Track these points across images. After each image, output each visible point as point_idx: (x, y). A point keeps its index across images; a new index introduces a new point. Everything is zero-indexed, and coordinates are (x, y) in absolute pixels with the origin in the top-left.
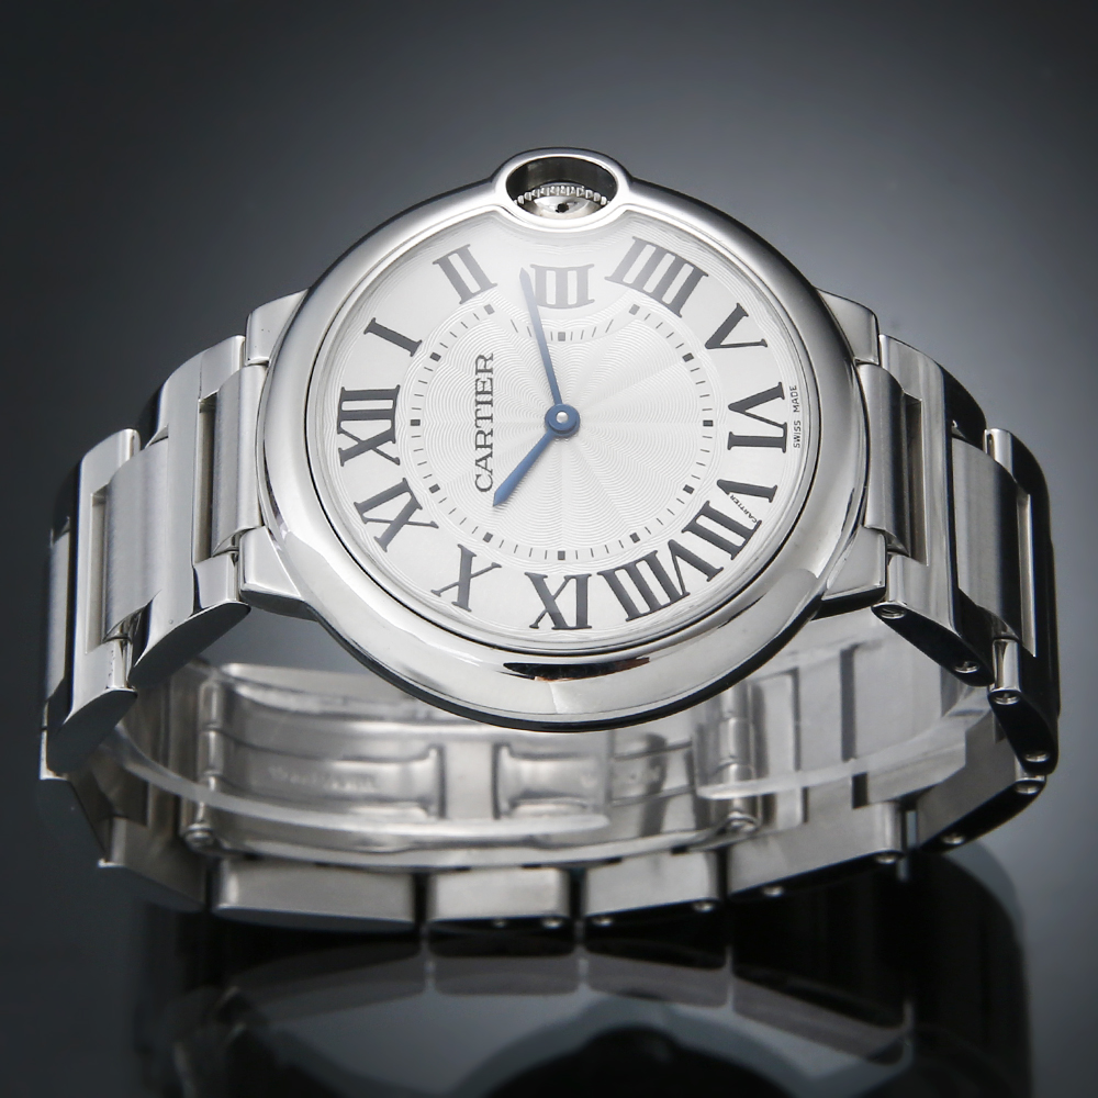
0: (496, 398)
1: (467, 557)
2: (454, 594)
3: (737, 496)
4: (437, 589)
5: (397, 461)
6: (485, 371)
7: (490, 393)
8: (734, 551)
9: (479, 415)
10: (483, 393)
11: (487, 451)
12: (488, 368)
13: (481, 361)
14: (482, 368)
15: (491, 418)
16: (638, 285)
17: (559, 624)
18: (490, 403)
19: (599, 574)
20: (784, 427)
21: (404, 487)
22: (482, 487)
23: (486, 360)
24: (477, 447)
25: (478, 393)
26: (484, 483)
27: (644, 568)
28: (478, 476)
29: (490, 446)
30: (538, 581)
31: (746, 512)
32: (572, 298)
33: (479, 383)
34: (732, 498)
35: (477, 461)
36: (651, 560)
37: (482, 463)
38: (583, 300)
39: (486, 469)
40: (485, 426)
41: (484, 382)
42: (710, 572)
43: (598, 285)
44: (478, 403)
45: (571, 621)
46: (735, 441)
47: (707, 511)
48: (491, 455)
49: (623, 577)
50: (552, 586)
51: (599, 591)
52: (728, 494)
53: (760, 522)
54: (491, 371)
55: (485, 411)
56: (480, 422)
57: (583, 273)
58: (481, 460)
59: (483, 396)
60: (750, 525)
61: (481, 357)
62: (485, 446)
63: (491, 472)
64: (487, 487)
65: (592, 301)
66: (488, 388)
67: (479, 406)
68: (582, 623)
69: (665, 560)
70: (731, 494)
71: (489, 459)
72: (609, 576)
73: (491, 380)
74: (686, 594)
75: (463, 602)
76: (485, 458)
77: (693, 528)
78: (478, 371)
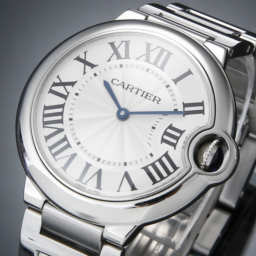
0: (143, 98)
1: (92, 66)
2: (82, 57)
3: (69, 158)
4: (87, 53)
5: (137, 59)
6: (154, 99)
7: (145, 97)
8: (51, 148)
9: (139, 91)
10: (147, 95)
11: (125, 87)
12: (155, 101)
13: (159, 100)
14: (156, 99)
15: (136, 93)
16: (160, 160)
17: (55, 84)
18: (142, 96)
19: (65, 103)
20: (85, 184)
21: (127, 57)
22: (114, 80)
23: (158, 101)
24: (129, 85)
25: (148, 93)
26: (115, 82)
27: (59, 118)
28: (118, 81)
29: (126, 89)
30: (72, 84)
31: (62, 158)
32: (166, 137)
33: (151, 95)
34: (69, 156)
35: (123, 83)
36: (61, 121)
37: (122, 84)
38: (163, 140)
39: (120, 84)
40: (135, 91)
41: (150, 97)
42: (47, 138)
43: (166, 148)
44: (144, 92)
45: (54, 88)
46: (88, 166)
47: (69, 146)
48: (124, 88)
49: (60, 110)
50: (69, 88)
51: (59, 101)
52: (71, 155)
53: (56, 161)
54: (153, 101)
55: (140, 93)
56: (137, 90)
57: (174, 145)
58: (123, 84)
59: (146, 94)
60: (56, 157)
61: (160, 100)
62: (127, 87)
63: (118, 85)
64: (113, 82)
65: (161, 143)
66: (147, 97)
67: (143, 92)
68: (51, 91)
69: (59, 126)
70: (70, 156)
71: (122, 87)
72: (62, 106)
73: (150, 100)
74: (44, 127)
75: (78, 59)
76: (123, 86)
77: (65, 139)
78: (155, 97)
